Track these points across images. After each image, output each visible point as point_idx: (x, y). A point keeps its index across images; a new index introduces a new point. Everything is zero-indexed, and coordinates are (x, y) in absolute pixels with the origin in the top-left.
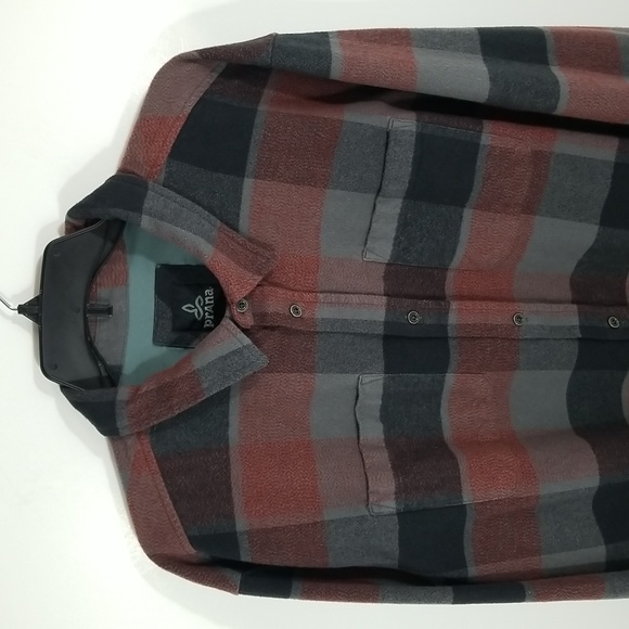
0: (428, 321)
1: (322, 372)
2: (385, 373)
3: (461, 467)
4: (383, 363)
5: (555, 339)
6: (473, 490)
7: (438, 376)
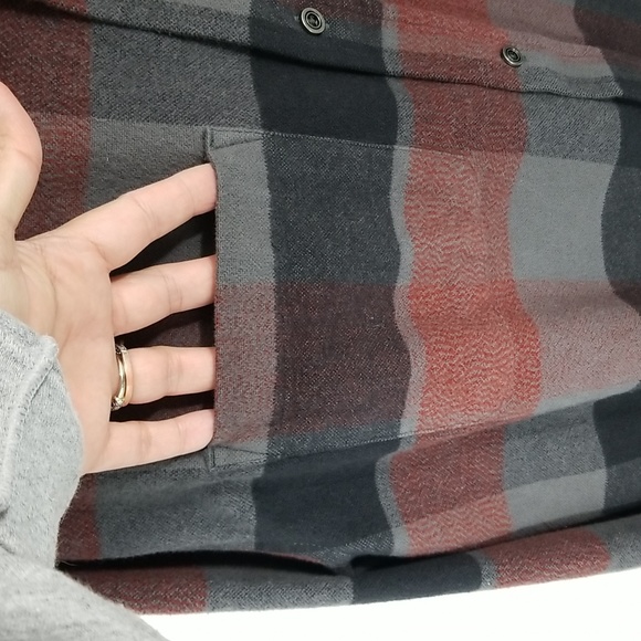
0: (344, 34)
1: (107, 115)
2: (264, 126)
3: (414, 371)
4: (256, 107)
5: (578, 98)
6: (422, 413)
7: (378, 150)
